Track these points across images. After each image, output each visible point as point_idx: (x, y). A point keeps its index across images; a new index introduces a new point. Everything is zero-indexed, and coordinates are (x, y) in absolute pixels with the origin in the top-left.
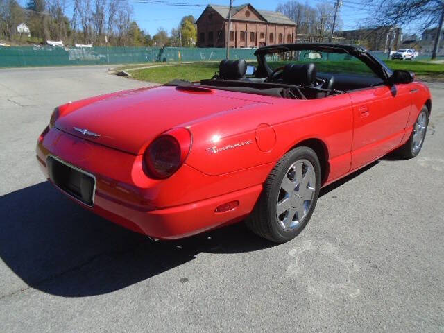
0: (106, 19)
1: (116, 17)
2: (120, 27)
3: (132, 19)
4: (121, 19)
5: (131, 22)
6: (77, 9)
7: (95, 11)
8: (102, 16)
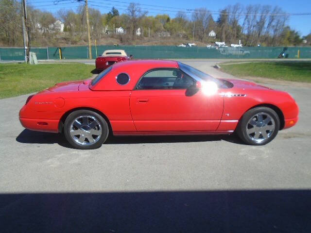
0: (266, 25)
1: (274, 23)
2: (276, 30)
3: (286, 24)
4: (277, 25)
5: (285, 26)
6: (247, 20)
7: (258, 20)
8: (264, 23)
